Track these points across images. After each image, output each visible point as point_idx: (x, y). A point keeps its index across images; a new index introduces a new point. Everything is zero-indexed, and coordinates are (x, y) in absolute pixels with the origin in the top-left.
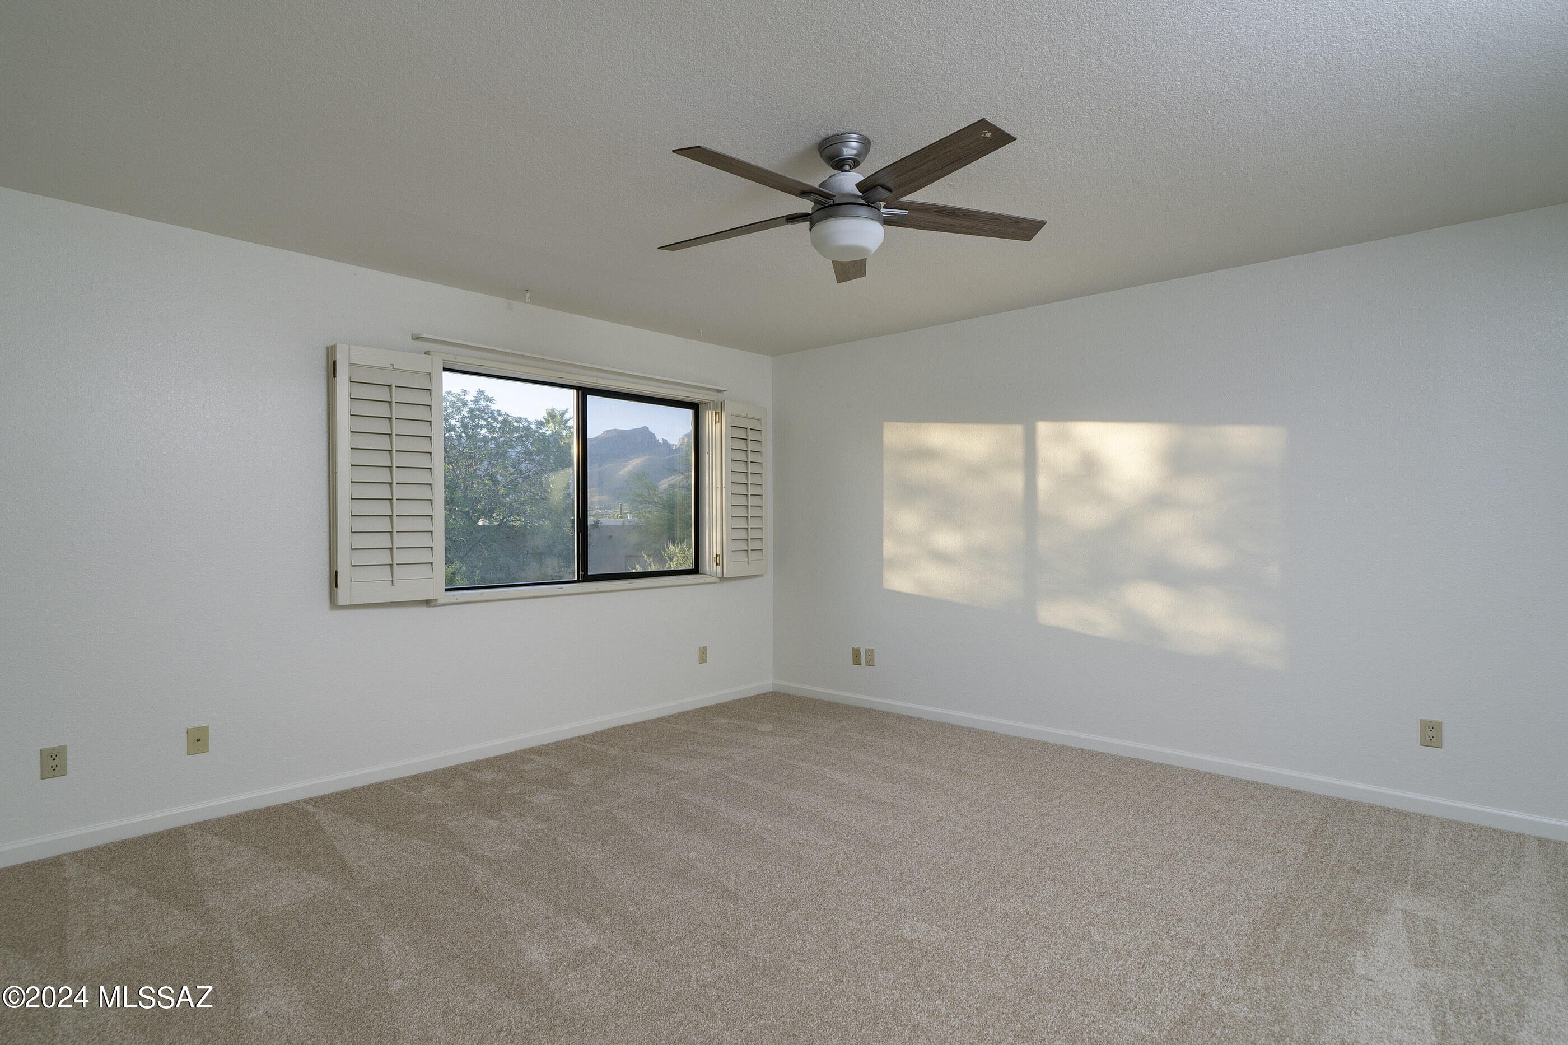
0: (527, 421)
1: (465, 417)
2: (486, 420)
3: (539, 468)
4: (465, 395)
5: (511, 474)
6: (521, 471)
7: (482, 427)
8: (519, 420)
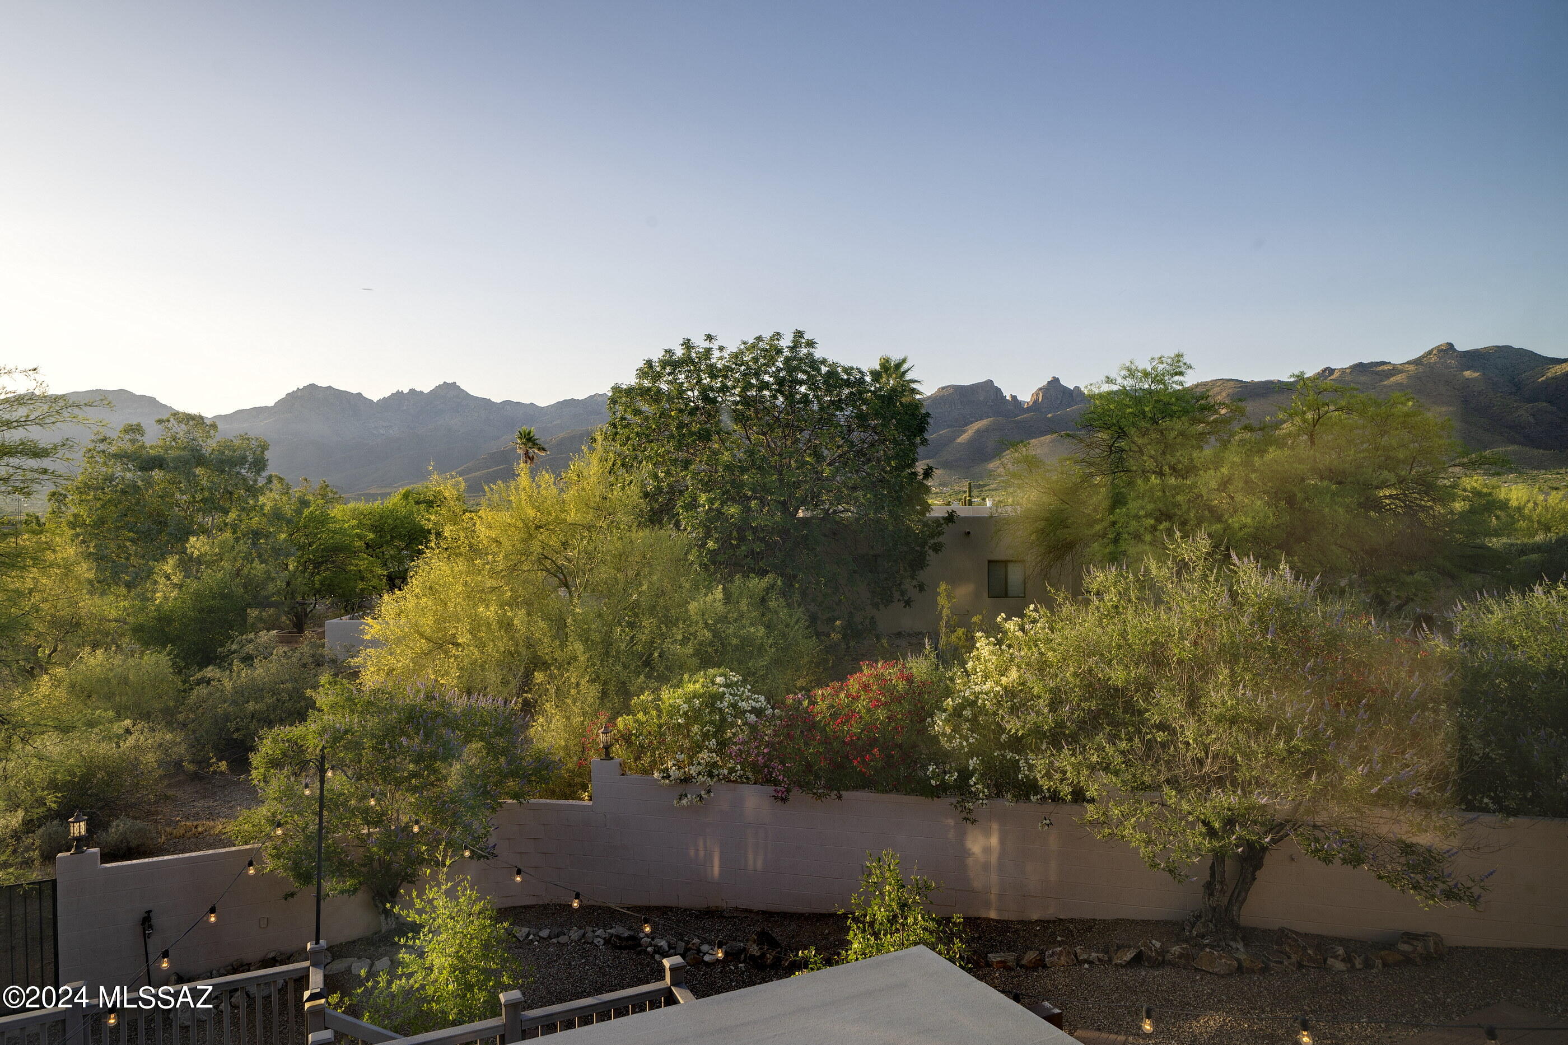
0: (861, 372)
1: (779, 370)
2: (804, 372)
3: (877, 438)
4: (778, 340)
5: (839, 447)
6: (852, 442)
7: (801, 383)
8: (848, 371)
